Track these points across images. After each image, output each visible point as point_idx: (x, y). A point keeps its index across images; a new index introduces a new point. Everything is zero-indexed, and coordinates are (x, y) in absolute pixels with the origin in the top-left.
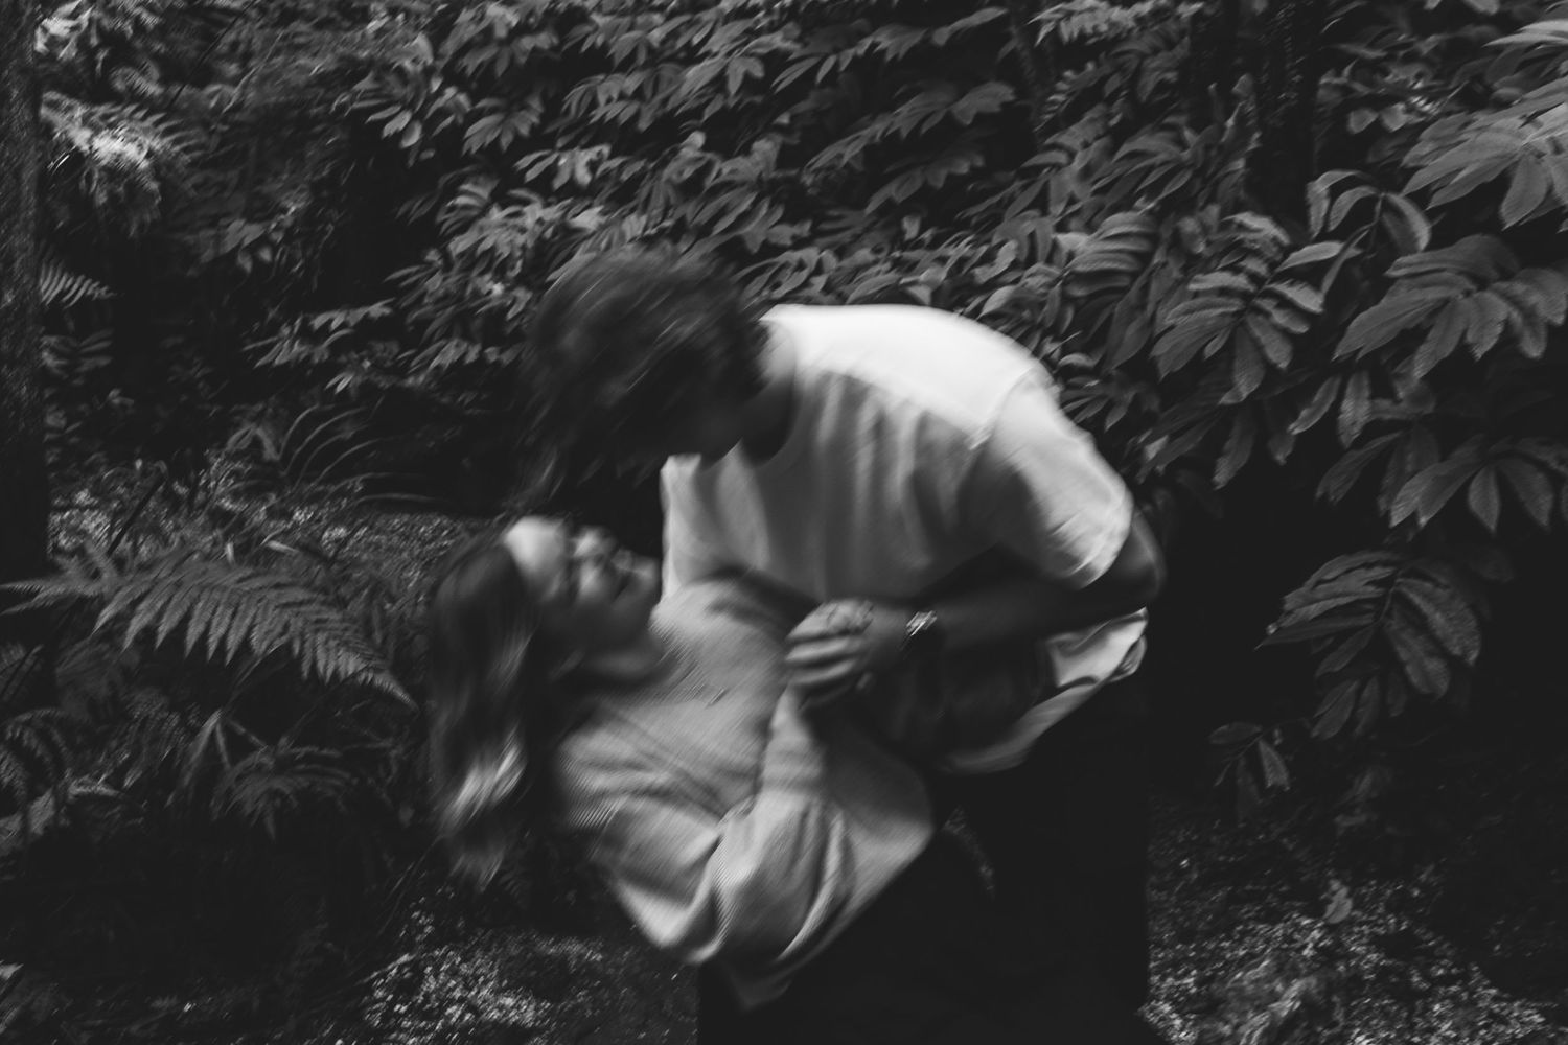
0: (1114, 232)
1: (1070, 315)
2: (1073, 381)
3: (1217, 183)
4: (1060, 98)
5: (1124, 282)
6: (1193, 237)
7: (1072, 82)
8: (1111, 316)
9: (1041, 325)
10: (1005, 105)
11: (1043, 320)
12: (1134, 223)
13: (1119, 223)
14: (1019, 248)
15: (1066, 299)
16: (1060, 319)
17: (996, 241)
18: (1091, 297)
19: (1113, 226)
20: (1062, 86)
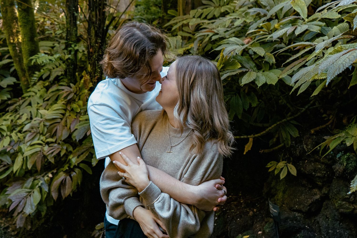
0: (55, 109)
1: (46, 130)
2: (50, 145)
3: (80, 96)
4: (35, 78)
5: (59, 120)
6: (77, 108)
7: (38, 75)
8: (57, 129)
9: (39, 133)
10: (14, 83)
11: (39, 131)
12: (60, 106)
13: (56, 107)
14: (28, 115)
15: (45, 126)
16: (43, 131)
17: (21, 114)
18: (51, 125)
19: (55, 107)
20: (35, 75)
